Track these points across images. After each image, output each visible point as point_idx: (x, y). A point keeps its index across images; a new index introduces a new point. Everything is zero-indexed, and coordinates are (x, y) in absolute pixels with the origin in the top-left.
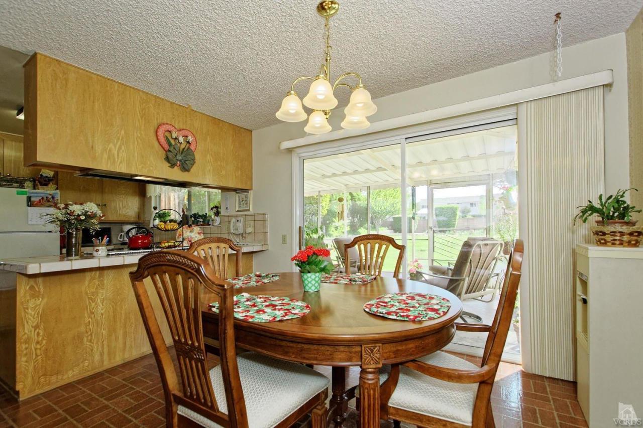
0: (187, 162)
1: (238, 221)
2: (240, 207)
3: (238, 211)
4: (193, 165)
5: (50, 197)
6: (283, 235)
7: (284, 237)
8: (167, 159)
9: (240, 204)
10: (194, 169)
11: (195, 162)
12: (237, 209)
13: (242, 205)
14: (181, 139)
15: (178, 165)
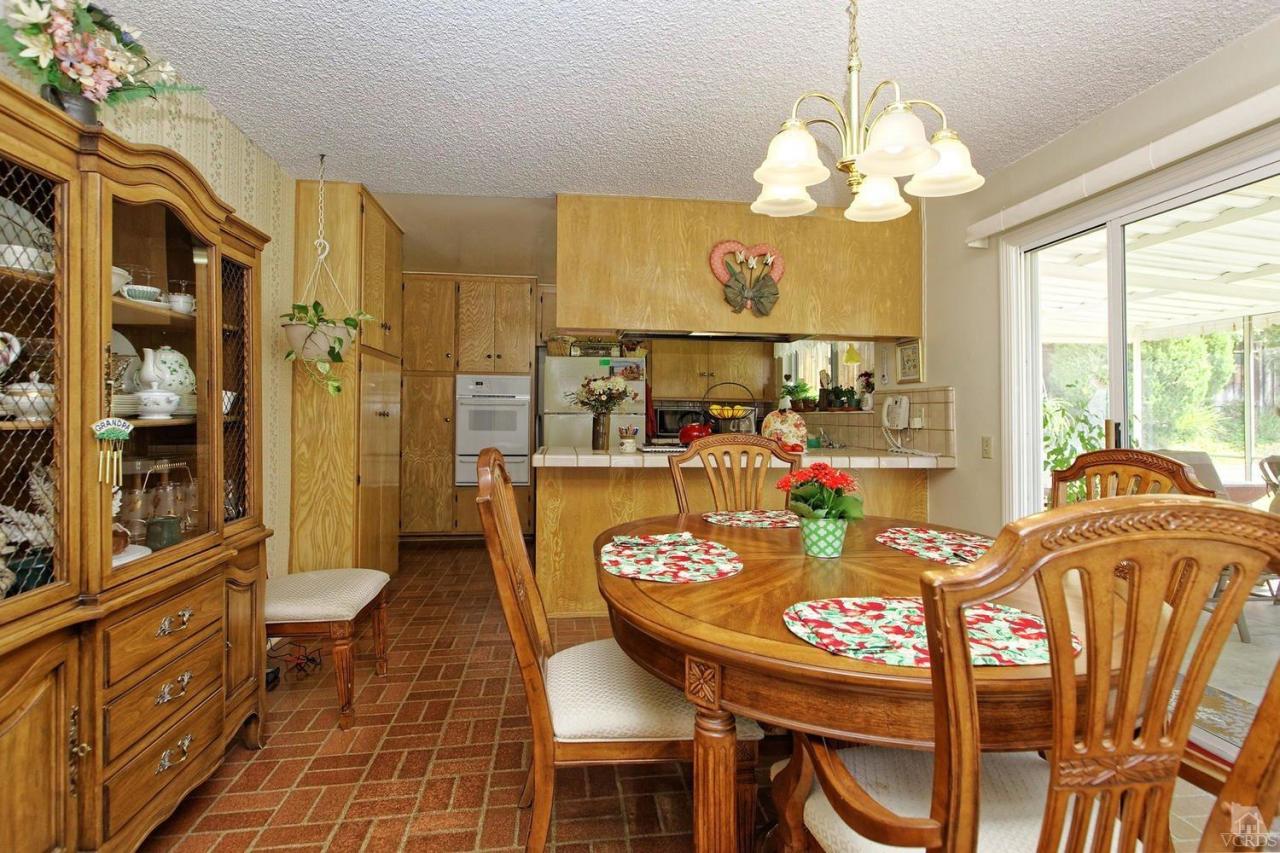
0: (762, 300)
1: (896, 402)
2: (904, 374)
3: (901, 383)
4: (775, 303)
5: (634, 366)
6: (983, 439)
7: (985, 442)
8: (727, 300)
9: (904, 368)
10: (776, 312)
11: (778, 298)
12: (900, 378)
13: (907, 370)
14: (753, 262)
15: (749, 307)
